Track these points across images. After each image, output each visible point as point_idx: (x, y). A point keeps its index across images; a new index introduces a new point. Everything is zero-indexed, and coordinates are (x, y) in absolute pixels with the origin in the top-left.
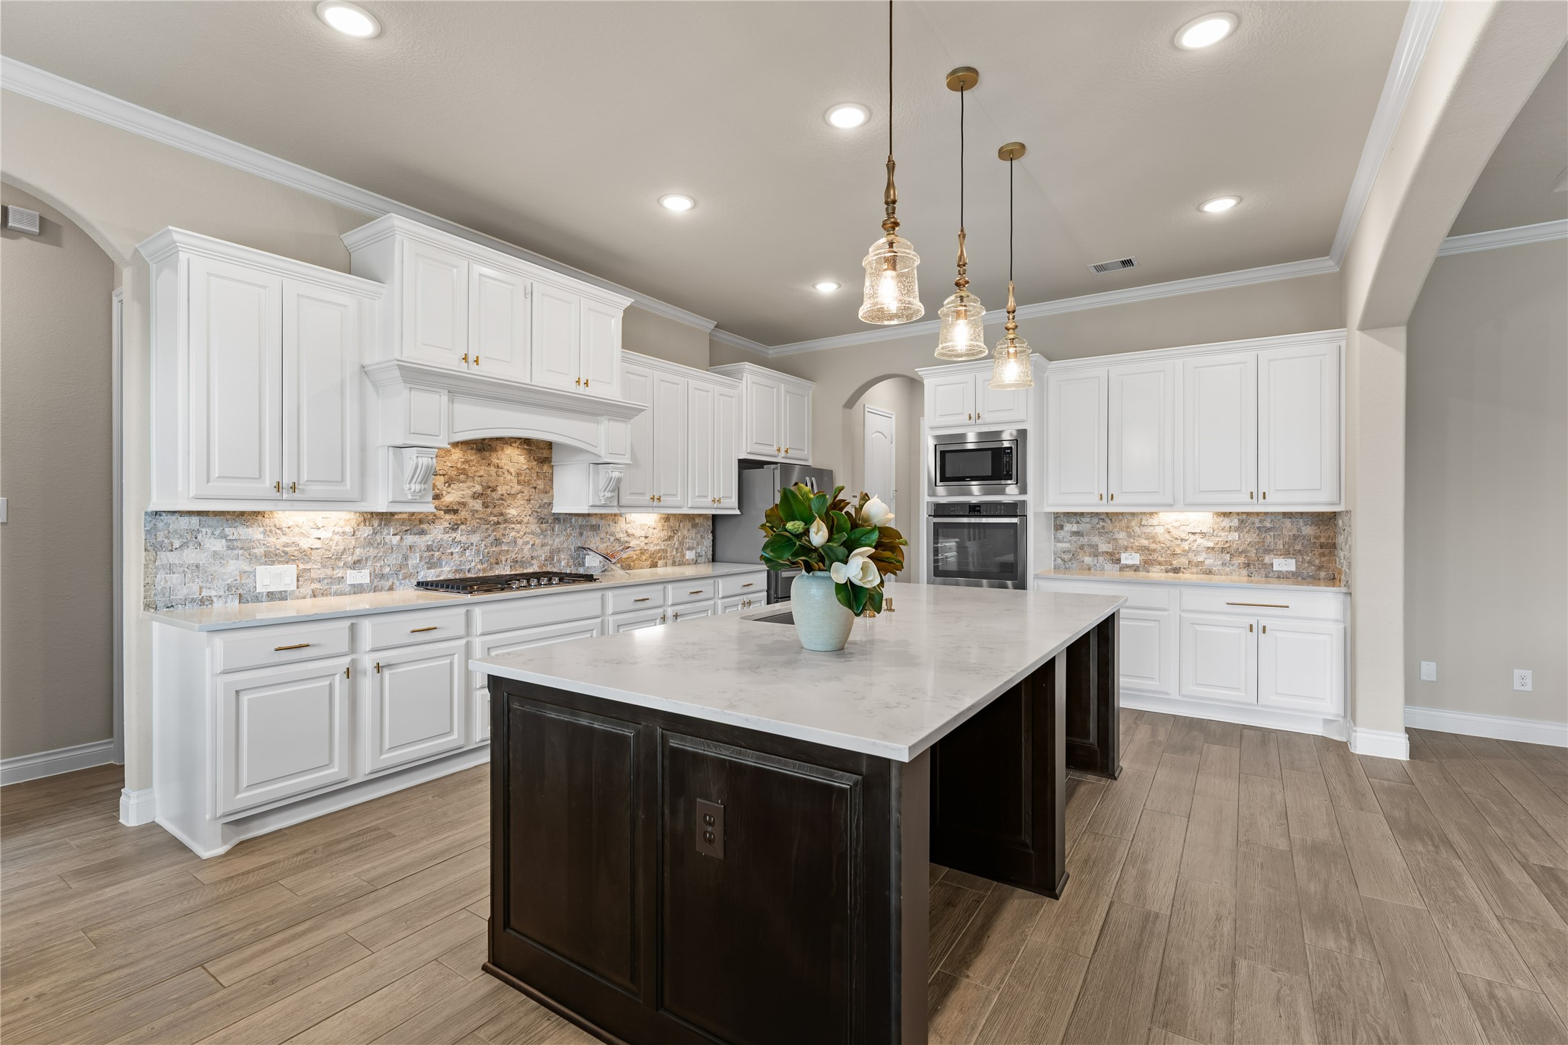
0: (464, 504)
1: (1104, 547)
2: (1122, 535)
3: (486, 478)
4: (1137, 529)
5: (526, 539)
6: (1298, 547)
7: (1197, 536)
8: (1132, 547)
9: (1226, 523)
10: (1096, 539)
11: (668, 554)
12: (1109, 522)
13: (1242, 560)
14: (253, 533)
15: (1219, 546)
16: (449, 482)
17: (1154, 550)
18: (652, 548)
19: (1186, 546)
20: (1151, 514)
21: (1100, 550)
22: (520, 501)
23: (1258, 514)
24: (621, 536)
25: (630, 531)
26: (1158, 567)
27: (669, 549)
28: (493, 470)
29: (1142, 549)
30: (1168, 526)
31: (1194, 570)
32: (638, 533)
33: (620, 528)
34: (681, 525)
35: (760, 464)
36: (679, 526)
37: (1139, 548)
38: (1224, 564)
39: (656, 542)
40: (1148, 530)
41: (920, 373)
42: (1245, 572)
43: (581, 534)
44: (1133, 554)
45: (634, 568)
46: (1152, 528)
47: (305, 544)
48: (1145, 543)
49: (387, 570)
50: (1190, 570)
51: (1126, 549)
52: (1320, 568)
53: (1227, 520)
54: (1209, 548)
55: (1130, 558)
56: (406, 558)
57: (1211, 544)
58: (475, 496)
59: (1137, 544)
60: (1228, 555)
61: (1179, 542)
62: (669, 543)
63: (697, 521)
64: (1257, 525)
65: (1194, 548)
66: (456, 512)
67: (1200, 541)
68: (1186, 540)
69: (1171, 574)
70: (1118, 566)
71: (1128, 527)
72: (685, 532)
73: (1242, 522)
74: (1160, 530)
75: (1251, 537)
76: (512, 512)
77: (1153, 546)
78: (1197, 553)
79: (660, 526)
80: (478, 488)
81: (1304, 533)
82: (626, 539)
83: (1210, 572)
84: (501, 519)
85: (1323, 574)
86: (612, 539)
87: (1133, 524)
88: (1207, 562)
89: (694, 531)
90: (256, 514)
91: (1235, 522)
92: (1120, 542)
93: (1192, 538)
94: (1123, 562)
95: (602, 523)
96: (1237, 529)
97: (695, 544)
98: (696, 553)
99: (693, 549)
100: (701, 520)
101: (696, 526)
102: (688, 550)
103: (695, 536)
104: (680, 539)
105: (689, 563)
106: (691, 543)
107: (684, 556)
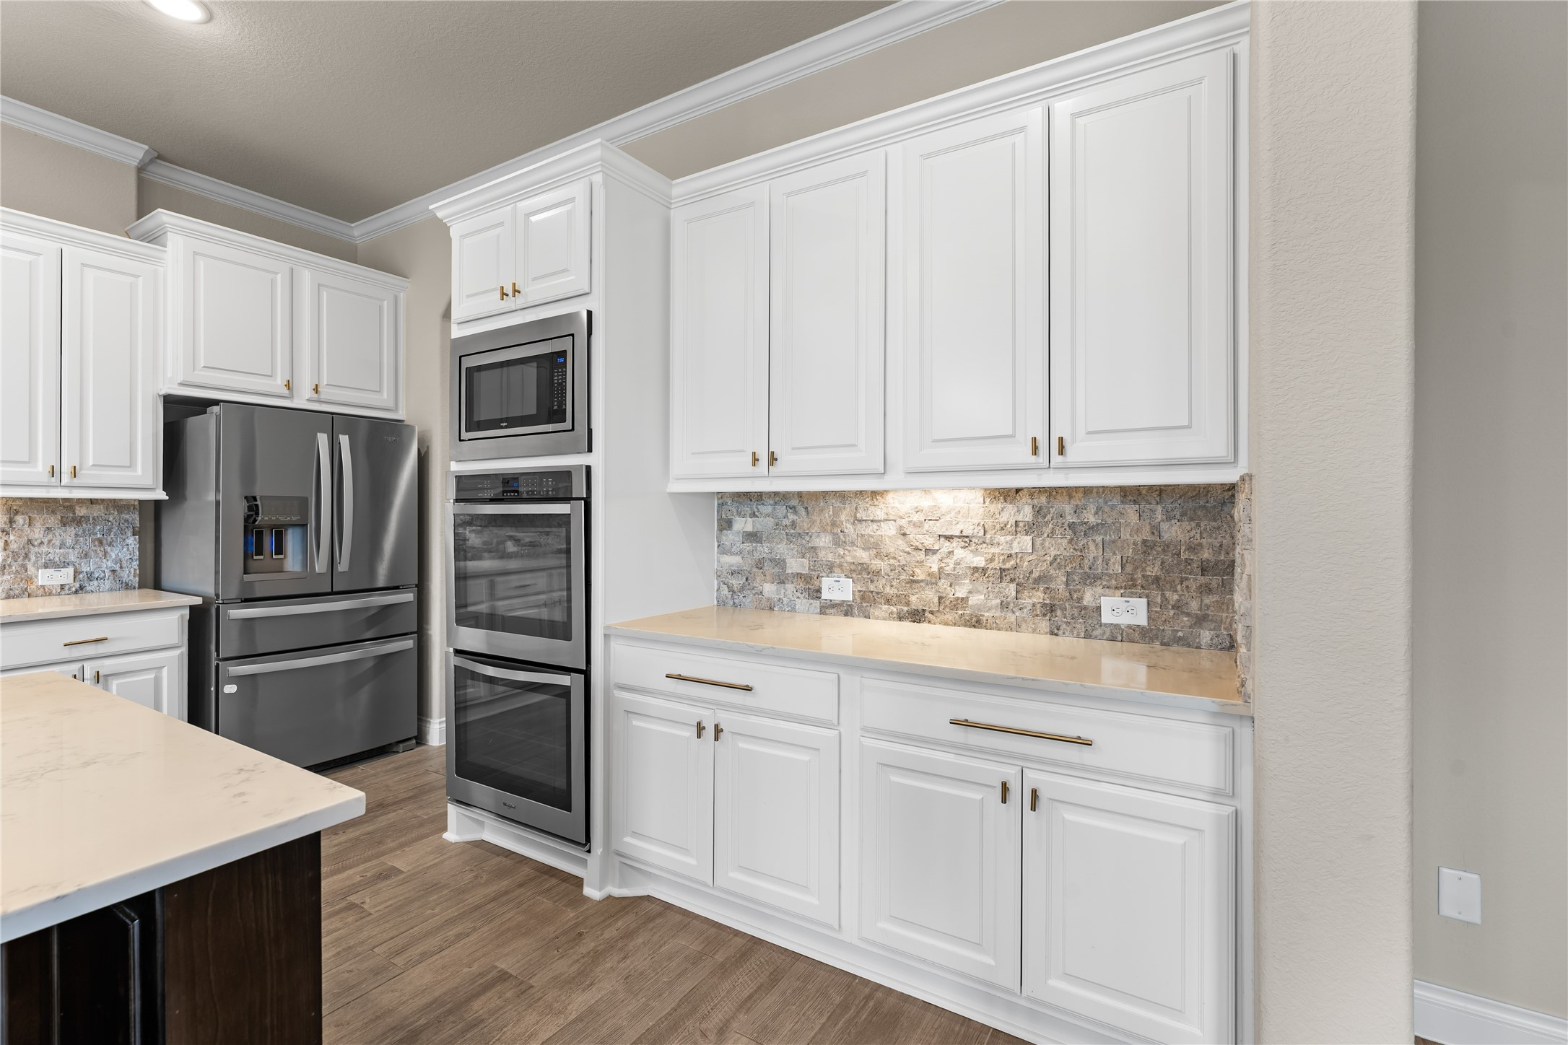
1: (795, 565)
2: (823, 541)
4: (849, 528)
6: (1153, 570)
7: (955, 543)
8: (840, 566)
9: (1009, 514)
10: (782, 549)
12: (803, 513)
13: (1039, 596)
15: (995, 565)
17: (878, 573)
19: (933, 564)
20: (874, 494)
21: (789, 571)
23: (1070, 492)
26: (885, 607)
29: (860, 571)
30: (903, 522)
31: (950, 616)
34: (20, 519)
35: (202, 405)
36: (10, 522)
37: (853, 567)
38: (1004, 606)
40: (869, 530)
41: (440, 215)
42: (1044, 625)
44: (843, 579)
46: (875, 526)
48: (863, 556)
50: (943, 617)
51: (831, 568)
52: (1201, 620)
53: (1010, 509)
54: (976, 569)
55: (838, 588)
57: (979, 561)
59: (849, 559)
60: (1013, 586)
61: (921, 555)
63: (81, 512)
64: (1070, 518)
65: (948, 569)
67: (960, 553)
68: (935, 552)
69: (907, 625)
70: (817, 604)
71: (834, 524)
72: (37, 533)
73: (1038, 511)
74: (889, 530)
75: (1058, 547)
77: (877, 564)
78: (954, 579)
81: (1166, 537)
83: (976, 623)
85: (1206, 636)
87: (843, 517)
88: (976, 599)
89: (72, 531)
91: (1027, 514)
92: (822, 554)
93: (946, 546)
94: (825, 595)
96: (1030, 528)
97: (73, 556)
98: (76, 573)
99: (65, 564)
100: (97, 511)
101: (78, 521)
102: (46, 566)
103: (69, 541)
104: (14, 546)
105: (47, 592)
106: (56, 554)
107: (29, 580)
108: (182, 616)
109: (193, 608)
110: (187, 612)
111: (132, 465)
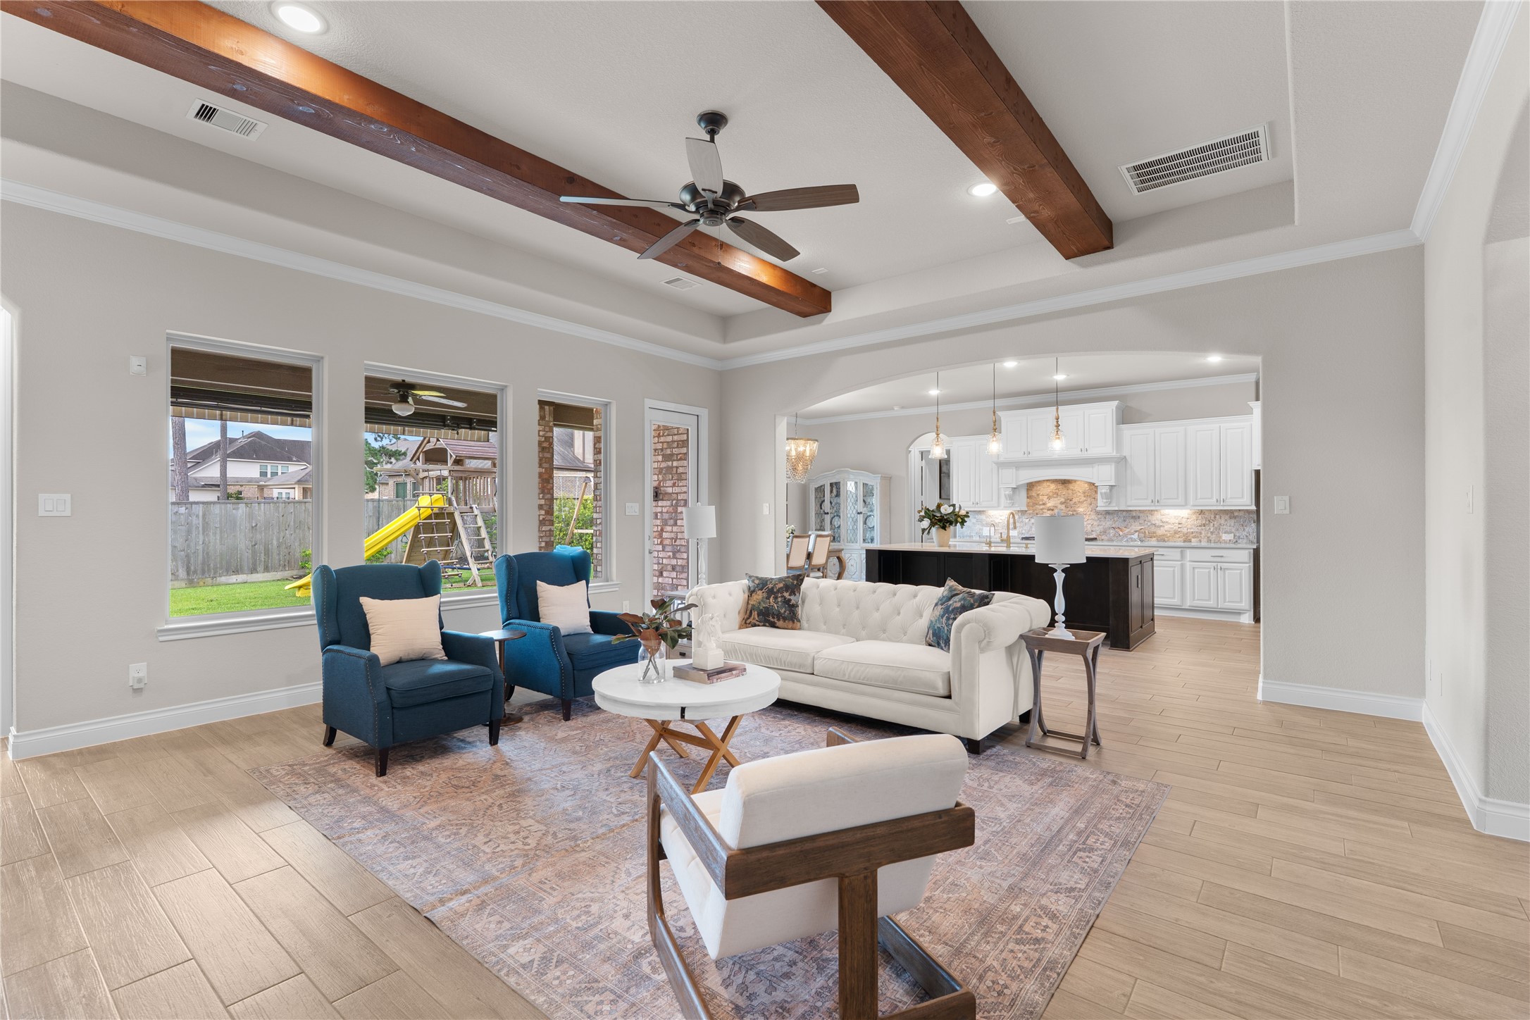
0: (1056, 507)
3: (1067, 495)
5: (1089, 522)
11: (1202, 536)
14: (983, 517)
16: (1049, 498)
18: (1185, 530)
22: (1085, 504)
24: (1157, 522)
25: (1164, 520)
27: (1203, 532)
28: (1070, 492)
32: (1172, 521)
33: (1156, 518)
34: (1217, 516)
36: (1215, 517)
39: (1189, 526)
43: (1125, 521)
45: (1168, 541)
47: (997, 521)
49: (1024, 531)
56: (1031, 527)
58: (1062, 503)
62: (1203, 528)
63: (1236, 514)
66: (1053, 510)
72: (1223, 522)
76: (1081, 510)
79: (1194, 517)
80: (1063, 500)
82: (1161, 524)
84: (1074, 513)
86: (1149, 524)
89: (1233, 521)
90: (983, 511)
95: (1141, 515)
97: (1233, 530)
98: (1235, 536)
99: (1231, 533)
100: (1241, 514)
101: (1235, 517)
102: (1225, 533)
103: (1232, 524)
104: (1216, 526)
105: (1225, 542)
106: (1228, 529)
107: (1220, 537)
108: (1250, 552)
109: (1254, 549)
110: (1252, 551)
111: (1243, 497)
